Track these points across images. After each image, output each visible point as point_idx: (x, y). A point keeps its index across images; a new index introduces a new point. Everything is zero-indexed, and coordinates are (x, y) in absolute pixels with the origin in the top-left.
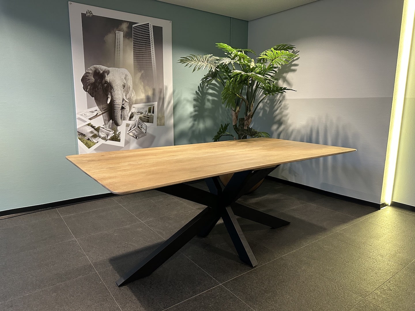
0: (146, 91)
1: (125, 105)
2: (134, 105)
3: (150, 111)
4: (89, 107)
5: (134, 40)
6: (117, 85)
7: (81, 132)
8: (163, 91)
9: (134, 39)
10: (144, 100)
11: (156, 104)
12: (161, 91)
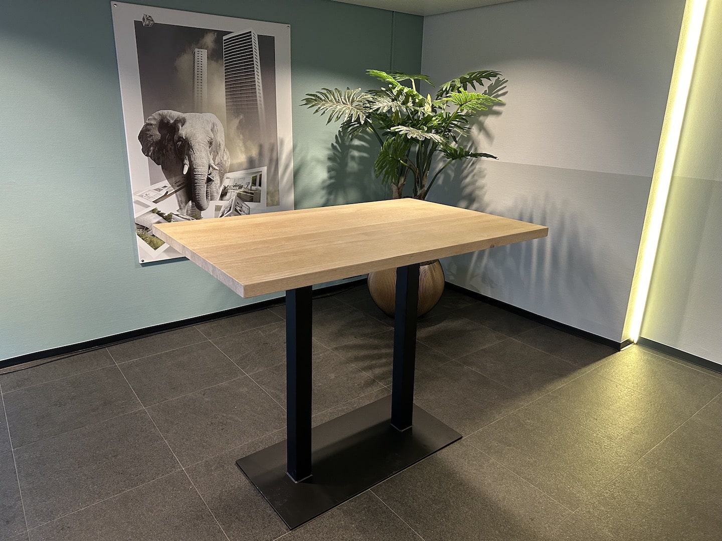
0: (247, 149)
1: (213, 175)
2: (228, 175)
3: (254, 183)
4: (153, 182)
5: (225, 63)
6: (199, 142)
7: (140, 224)
8: (276, 147)
9: (225, 60)
10: (245, 165)
11: (264, 170)
12: (273, 148)
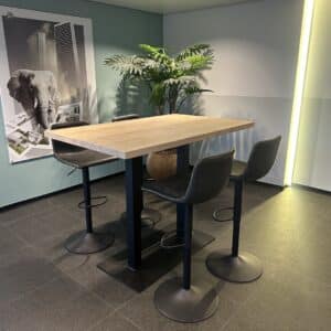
0: (70, 92)
1: (51, 107)
2: (60, 107)
3: (75, 112)
4: (17, 113)
7: (10, 139)
8: (87, 90)
10: (70, 101)
11: (81, 104)
12: (85, 91)
